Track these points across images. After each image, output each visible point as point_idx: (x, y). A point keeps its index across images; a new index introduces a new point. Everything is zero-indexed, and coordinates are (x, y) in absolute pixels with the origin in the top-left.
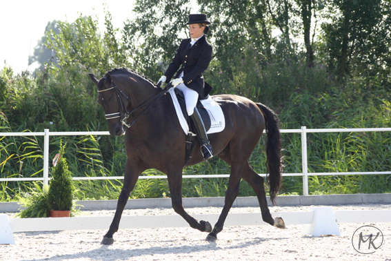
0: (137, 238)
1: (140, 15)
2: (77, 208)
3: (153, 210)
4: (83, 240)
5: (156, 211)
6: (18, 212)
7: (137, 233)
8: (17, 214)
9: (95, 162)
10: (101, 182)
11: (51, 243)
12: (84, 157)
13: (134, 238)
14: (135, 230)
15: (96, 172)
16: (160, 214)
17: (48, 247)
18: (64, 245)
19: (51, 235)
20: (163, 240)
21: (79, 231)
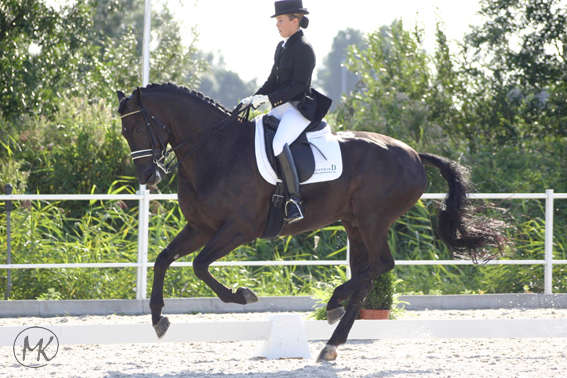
0: (490, 353)
1: (492, 19)
2: (400, 306)
3: (509, 311)
4: (410, 354)
5: (515, 313)
6: (313, 310)
7: (489, 345)
8: (311, 314)
9: (422, 238)
10: (430, 269)
11: (363, 358)
12: (406, 231)
13: (486, 352)
14: (485, 340)
15: (423, 253)
16: (521, 318)
17: (361, 363)
18: (383, 361)
19: (362, 346)
20: (531, 356)
21: (402, 341)
